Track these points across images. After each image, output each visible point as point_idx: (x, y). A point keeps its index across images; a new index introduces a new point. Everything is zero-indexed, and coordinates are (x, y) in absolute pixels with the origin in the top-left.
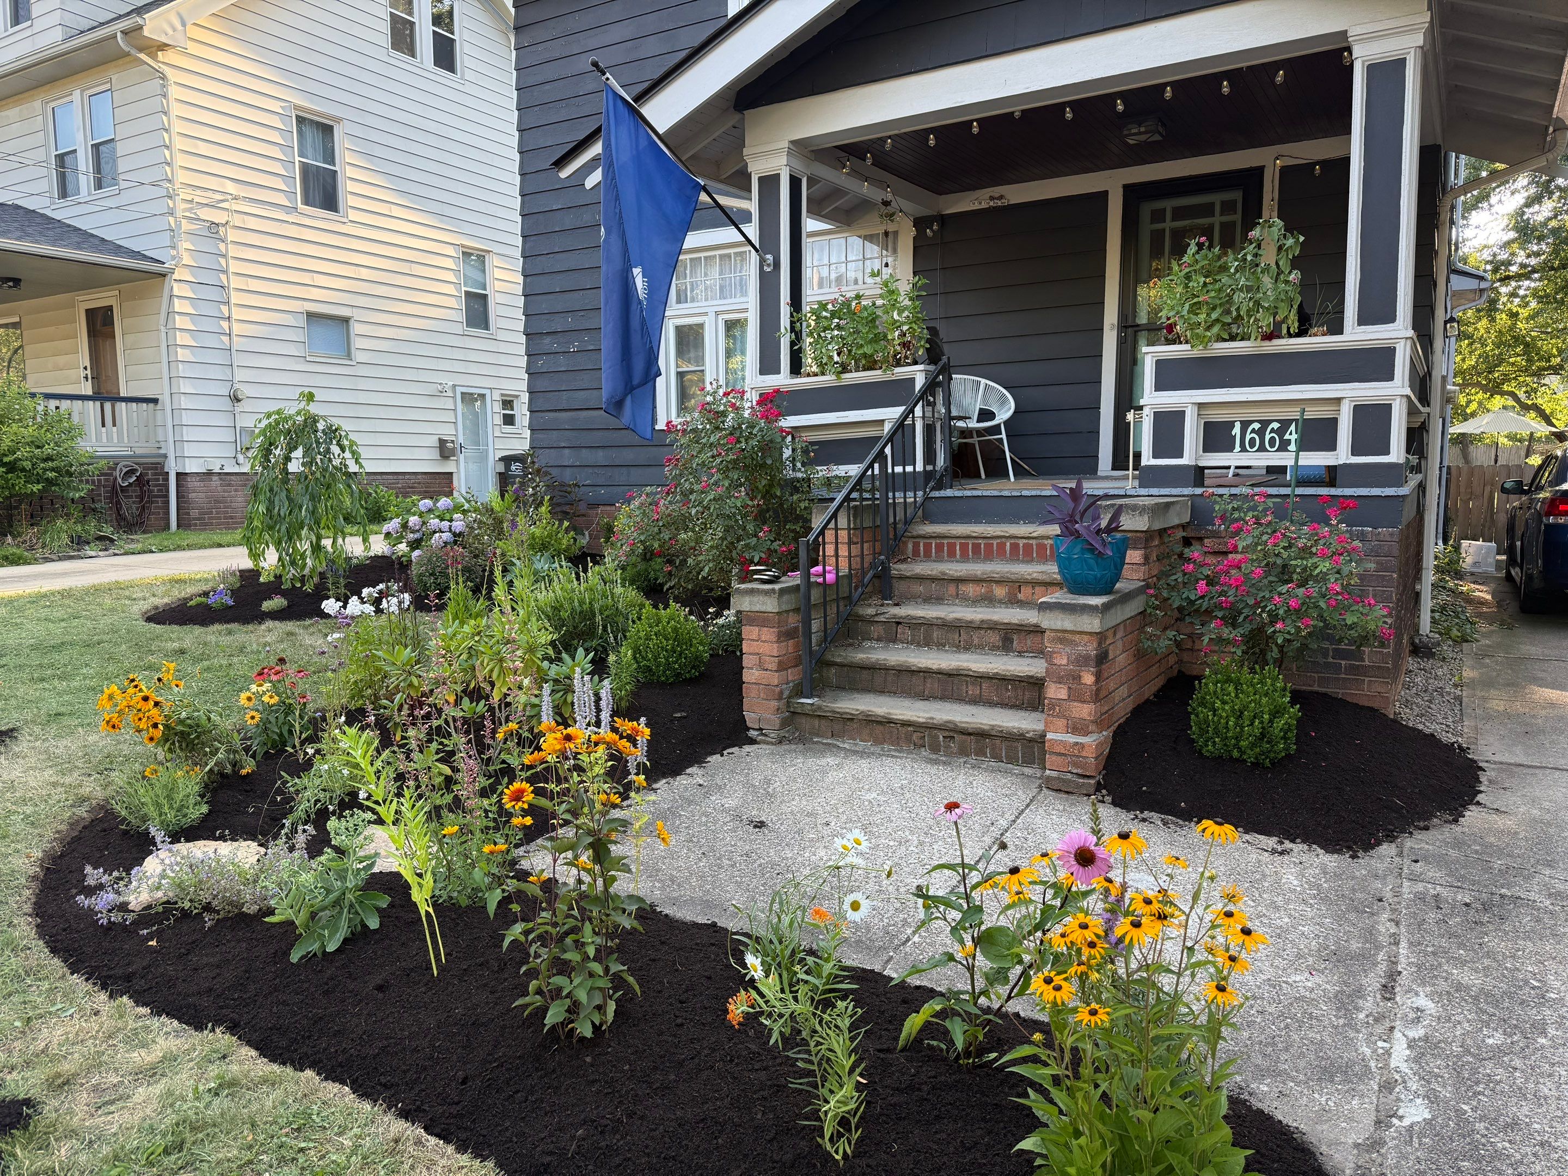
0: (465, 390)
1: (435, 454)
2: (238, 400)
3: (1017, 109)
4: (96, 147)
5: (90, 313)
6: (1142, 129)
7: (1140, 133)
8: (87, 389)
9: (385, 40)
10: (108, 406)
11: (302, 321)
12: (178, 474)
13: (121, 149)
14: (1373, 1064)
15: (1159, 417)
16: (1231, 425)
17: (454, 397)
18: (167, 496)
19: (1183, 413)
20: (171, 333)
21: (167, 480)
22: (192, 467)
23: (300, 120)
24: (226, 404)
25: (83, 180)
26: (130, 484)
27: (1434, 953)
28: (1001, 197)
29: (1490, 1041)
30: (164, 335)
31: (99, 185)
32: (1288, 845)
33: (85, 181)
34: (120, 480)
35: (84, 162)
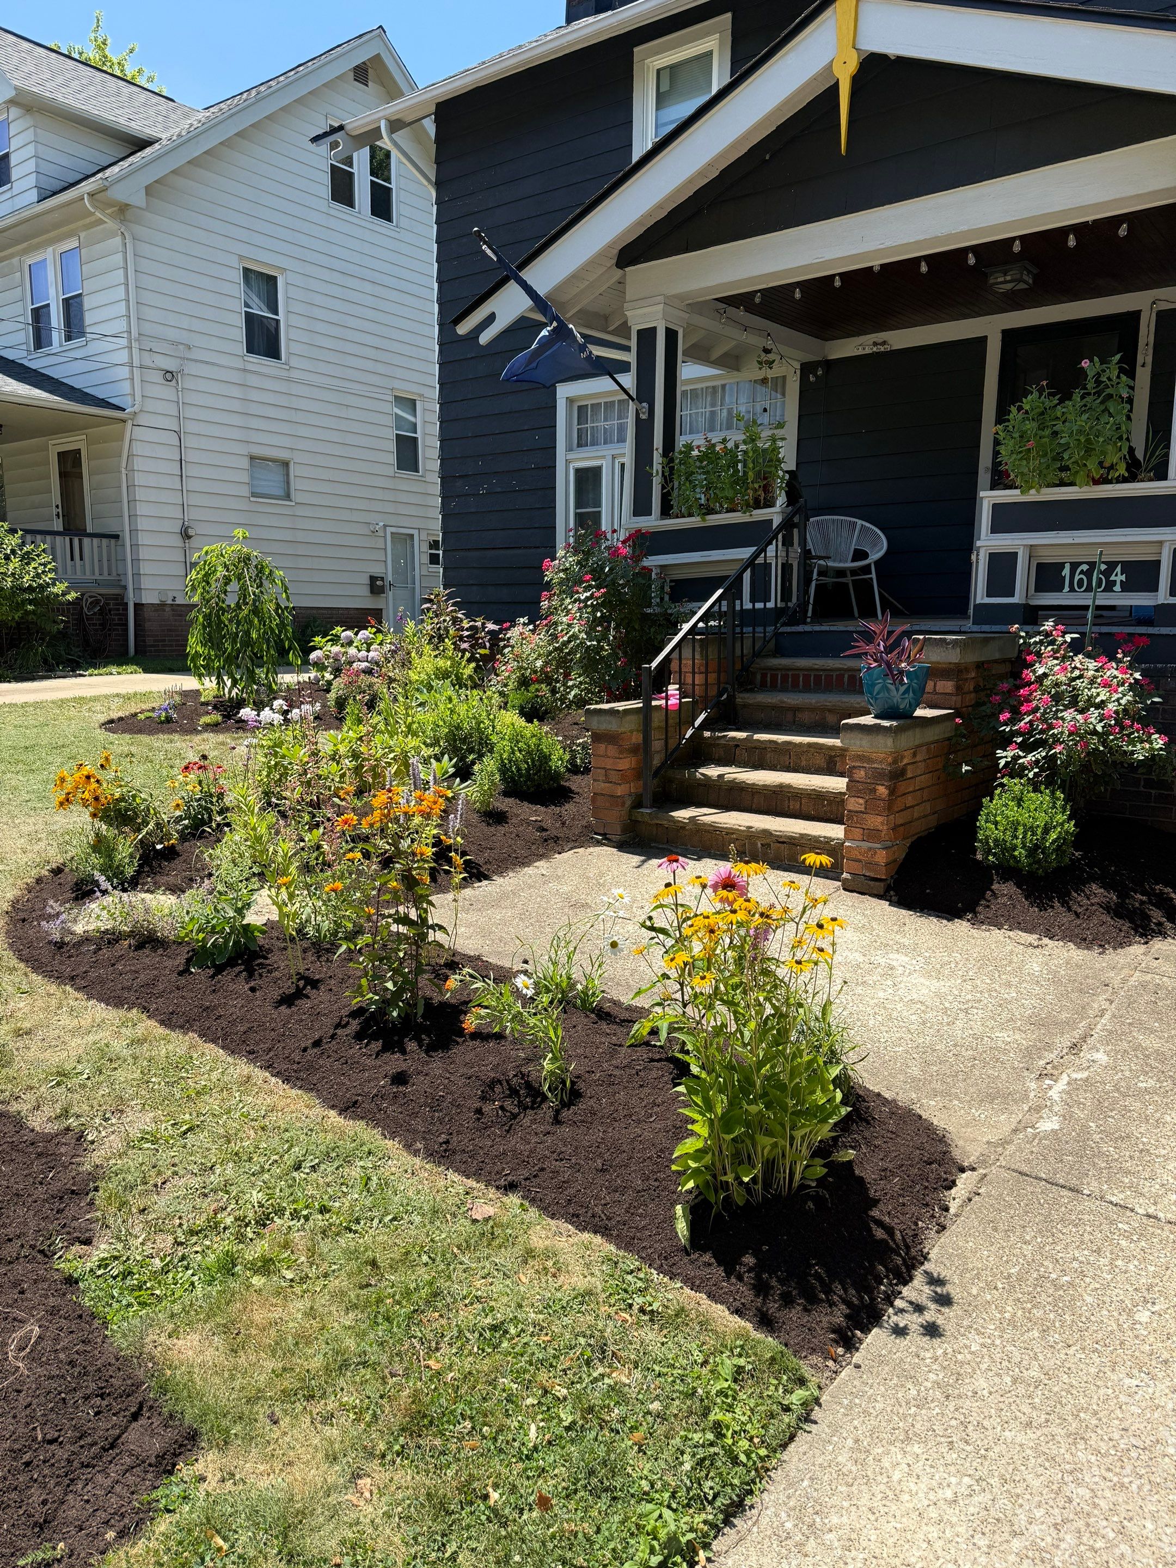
0: (394, 530)
1: (366, 591)
2: (189, 537)
3: (876, 263)
4: (66, 301)
5: (62, 456)
6: (1008, 278)
7: (1006, 282)
8: (58, 525)
9: (326, 191)
10: (76, 541)
11: (245, 463)
12: (136, 605)
13: (87, 303)
14: (1032, 1095)
15: (994, 558)
16: (1062, 566)
17: (385, 537)
18: (126, 625)
19: (1015, 555)
20: (130, 474)
21: (126, 609)
22: (149, 598)
23: (247, 271)
24: (177, 541)
25: (55, 335)
26: (95, 614)
27: (1130, 1024)
28: (884, 343)
29: (1140, 1085)
30: (124, 477)
31: (69, 338)
32: (1046, 941)
33: (57, 337)
34: (85, 609)
35: (56, 318)
